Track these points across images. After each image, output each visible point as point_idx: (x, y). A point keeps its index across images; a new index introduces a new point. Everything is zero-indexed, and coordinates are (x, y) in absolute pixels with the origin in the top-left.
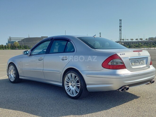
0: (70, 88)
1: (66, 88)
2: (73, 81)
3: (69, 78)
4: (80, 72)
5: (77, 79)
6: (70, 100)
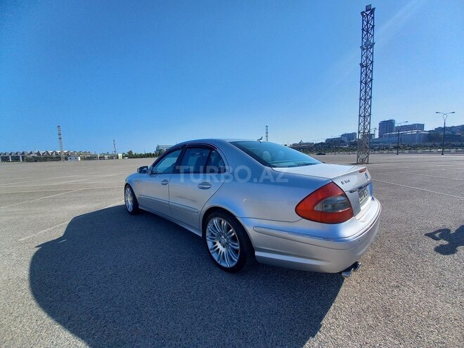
0: (217, 247)
1: (210, 244)
2: (223, 234)
3: (214, 226)
4: (239, 219)
5: (233, 235)
6: (218, 269)
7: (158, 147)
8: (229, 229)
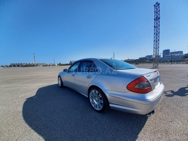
0: (94, 101)
1: (91, 100)
2: (96, 97)
3: (93, 93)
4: (103, 90)
5: (100, 97)
7: (71, 61)
8: (99, 94)
